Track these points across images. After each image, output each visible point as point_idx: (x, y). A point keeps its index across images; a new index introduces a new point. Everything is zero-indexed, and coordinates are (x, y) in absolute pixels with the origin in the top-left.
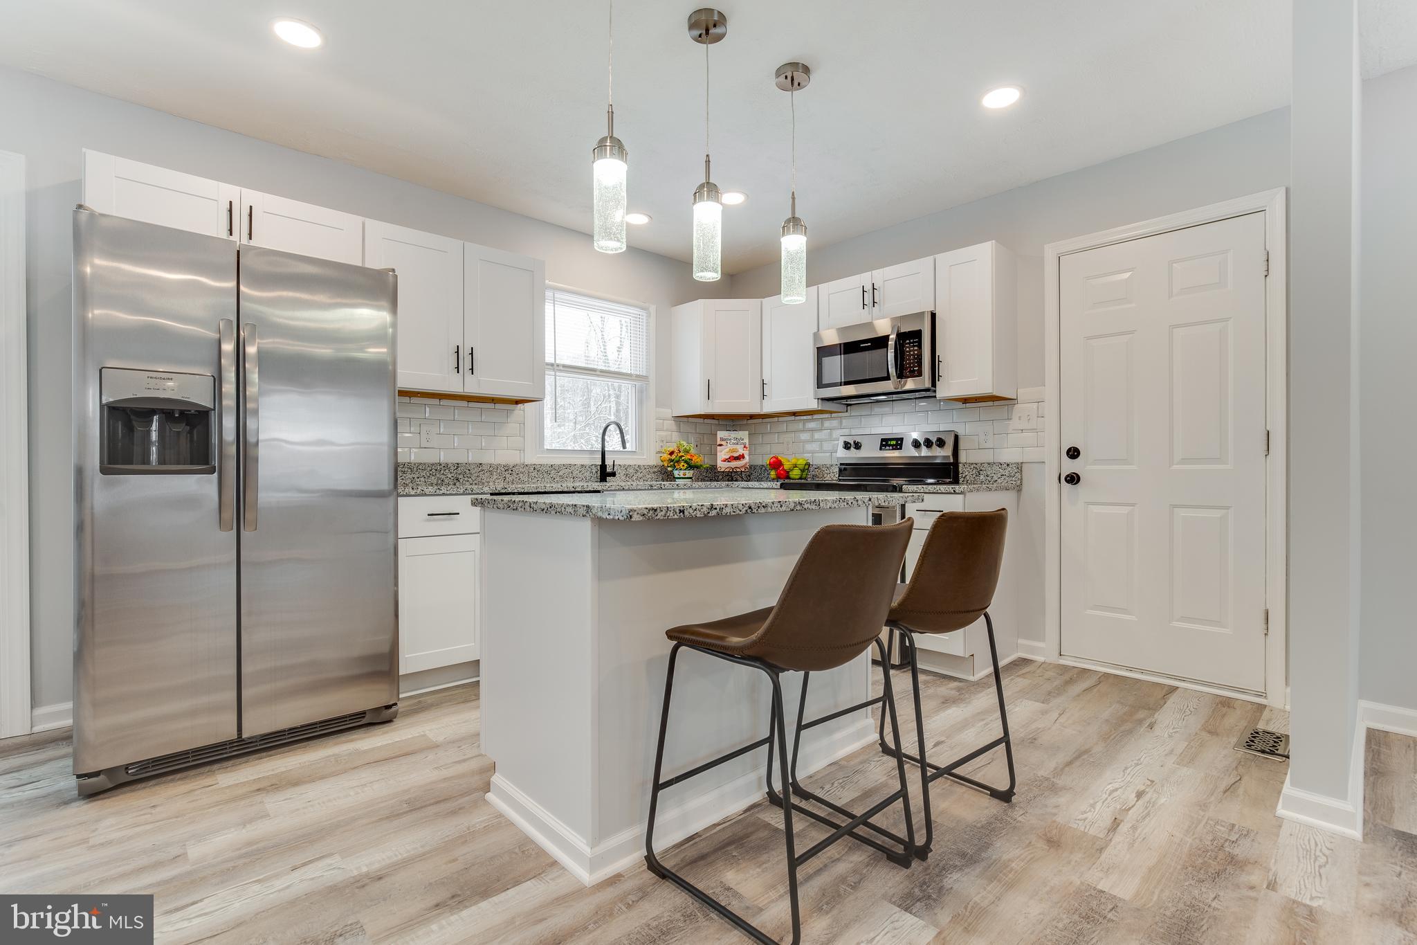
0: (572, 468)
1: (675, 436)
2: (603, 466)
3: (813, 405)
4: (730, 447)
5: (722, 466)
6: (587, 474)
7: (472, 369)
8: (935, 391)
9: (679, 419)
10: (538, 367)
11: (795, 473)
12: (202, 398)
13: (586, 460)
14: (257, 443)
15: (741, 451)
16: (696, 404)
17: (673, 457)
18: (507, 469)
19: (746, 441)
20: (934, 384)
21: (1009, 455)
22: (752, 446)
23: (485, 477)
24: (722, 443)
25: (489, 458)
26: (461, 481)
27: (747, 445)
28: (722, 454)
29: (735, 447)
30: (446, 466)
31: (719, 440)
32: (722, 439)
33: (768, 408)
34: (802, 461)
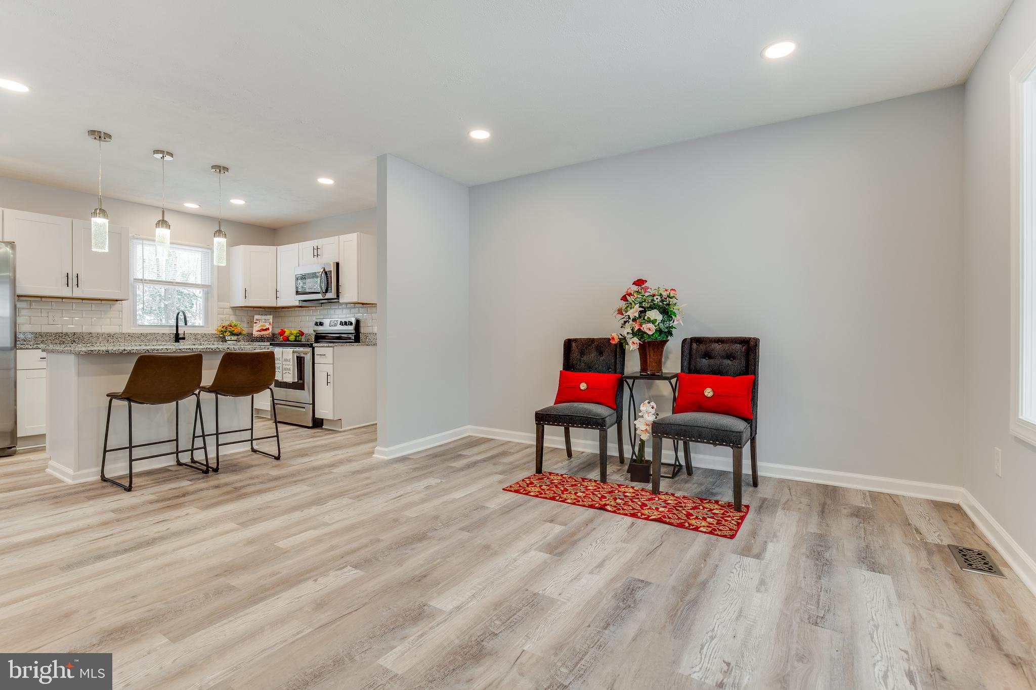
0: (156, 335)
1: (230, 318)
2: (177, 335)
3: (297, 304)
4: (261, 324)
5: (256, 334)
6: (167, 338)
7: (78, 285)
8: (339, 299)
9: (233, 308)
11: (292, 338)
13: (167, 331)
15: (267, 326)
16: (241, 302)
17: (224, 329)
18: (109, 335)
19: (271, 321)
20: (338, 296)
22: (273, 324)
23: (94, 340)
24: (257, 322)
25: (96, 330)
26: (77, 342)
27: (271, 323)
28: (256, 327)
29: (264, 324)
30: (66, 334)
31: (255, 320)
32: (257, 320)
33: (280, 304)
34: (295, 332)
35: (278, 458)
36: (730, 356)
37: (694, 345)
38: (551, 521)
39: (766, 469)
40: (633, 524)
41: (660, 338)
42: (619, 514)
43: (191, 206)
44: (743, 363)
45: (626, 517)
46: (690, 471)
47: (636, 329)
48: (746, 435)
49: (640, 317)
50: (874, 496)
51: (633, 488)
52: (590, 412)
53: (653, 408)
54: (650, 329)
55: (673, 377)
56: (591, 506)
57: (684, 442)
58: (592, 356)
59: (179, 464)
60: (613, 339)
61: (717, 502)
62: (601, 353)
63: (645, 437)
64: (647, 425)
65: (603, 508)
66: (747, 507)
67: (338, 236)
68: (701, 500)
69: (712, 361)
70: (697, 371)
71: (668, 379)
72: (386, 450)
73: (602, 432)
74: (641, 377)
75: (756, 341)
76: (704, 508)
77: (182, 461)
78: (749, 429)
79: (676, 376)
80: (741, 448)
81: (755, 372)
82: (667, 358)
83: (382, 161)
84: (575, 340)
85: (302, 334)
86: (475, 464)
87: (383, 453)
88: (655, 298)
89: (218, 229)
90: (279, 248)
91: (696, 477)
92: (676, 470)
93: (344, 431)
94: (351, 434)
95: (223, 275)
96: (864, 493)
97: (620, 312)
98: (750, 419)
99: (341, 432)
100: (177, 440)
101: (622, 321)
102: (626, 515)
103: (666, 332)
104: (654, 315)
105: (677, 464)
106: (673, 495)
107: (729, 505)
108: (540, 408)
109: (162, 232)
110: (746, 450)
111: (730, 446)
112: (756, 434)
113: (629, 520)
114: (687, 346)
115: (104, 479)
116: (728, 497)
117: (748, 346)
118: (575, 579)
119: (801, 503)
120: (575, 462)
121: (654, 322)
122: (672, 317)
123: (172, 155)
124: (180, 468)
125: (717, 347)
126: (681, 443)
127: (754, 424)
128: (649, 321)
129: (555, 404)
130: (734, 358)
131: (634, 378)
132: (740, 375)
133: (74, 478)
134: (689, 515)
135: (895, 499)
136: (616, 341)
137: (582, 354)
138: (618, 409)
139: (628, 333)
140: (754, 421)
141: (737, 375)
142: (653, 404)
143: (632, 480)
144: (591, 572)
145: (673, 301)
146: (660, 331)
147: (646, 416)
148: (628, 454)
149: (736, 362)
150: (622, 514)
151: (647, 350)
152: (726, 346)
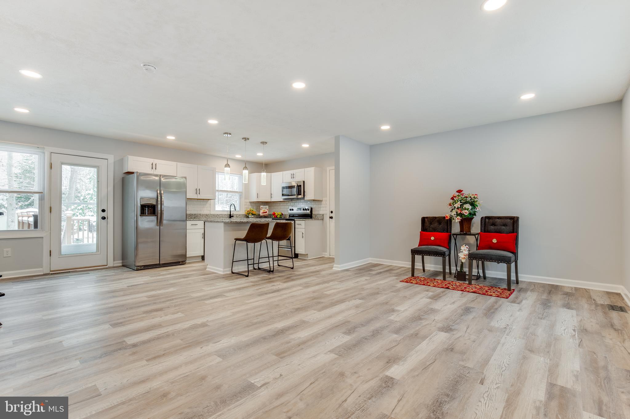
0: (223, 215)
1: (250, 207)
2: (230, 215)
3: (282, 200)
4: (264, 210)
5: (261, 214)
6: (226, 216)
7: (199, 193)
9: (251, 203)
10: (214, 190)
11: (279, 216)
12: (154, 203)
13: (226, 213)
14: (164, 210)
15: (266, 211)
16: (255, 199)
17: (248, 212)
18: (206, 215)
19: (268, 208)
20: (304, 197)
21: (321, 213)
23: (201, 217)
25: (202, 213)
28: (261, 211)
30: (193, 215)
32: (261, 208)
33: (273, 200)
34: (280, 213)
35: (292, 268)
36: (505, 225)
37: (487, 220)
38: (427, 291)
39: (522, 277)
40: (462, 293)
41: (470, 217)
42: (456, 290)
43: (238, 156)
44: (511, 228)
45: (459, 291)
46: (485, 278)
47: (459, 212)
48: (513, 258)
49: (461, 207)
50: (576, 289)
51: (459, 282)
52: (438, 249)
53: (467, 248)
54: (466, 213)
55: (476, 234)
56: (442, 288)
57: (482, 262)
58: (436, 225)
59: (254, 269)
60: (447, 217)
61: (499, 288)
62: (440, 224)
63: (463, 261)
64: (464, 255)
65: (448, 288)
66: (514, 290)
67: (304, 169)
68: (492, 287)
69: (496, 227)
70: (488, 232)
71: (474, 235)
72: (339, 266)
73: (444, 258)
74: (460, 234)
75: (518, 218)
76: (493, 290)
77: (255, 268)
78: (514, 257)
79: (478, 234)
80: (511, 264)
81: (517, 232)
82: (473, 226)
83: (337, 139)
84: (427, 218)
85: (282, 214)
86: (381, 273)
87: (337, 267)
88: (468, 198)
89: (245, 166)
90: (272, 174)
91: (487, 280)
92: (478, 277)
93: (309, 260)
94: (315, 261)
95: (247, 187)
96: (572, 288)
97: (450, 205)
98: (514, 252)
99: (308, 260)
100: (254, 259)
101: (451, 209)
102: (459, 290)
103: (473, 214)
104: (468, 206)
105: (479, 275)
106: (478, 285)
107: (505, 289)
108: (413, 248)
109: (227, 169)
110: (513, 265)
111: (505, 263)
112: (517, 260)
113: (461, 292)
114: (483, 221)
115: (233, 273)
116: (505, 286)
117: (514, 221)
118: (445, 305)
119: (539, 290)
120: (427, 274)
121: (468, 209)
122: (476, 207)
123: (230, 134)
124: (255, 270)
125: (498, 220)
126: (480, 262)
127: (516, 255)
128: (465, 209)
129: (419, 246)
130: (507, 225)
131: (457, 235)
132: (510, 233)
133: (224, 271)
134: (487, 291)
135: (588, 291)
136: (449, 218)
137: (431, 224)
138: (449, 249)
139: (454, 214)
140: (516, 253)
141: (508, 233)
142: (467, 246)
143: (457, 280)
144: (450, 304)
145: (476, 200)
146: (470, 214)
147: (464, 251)
148: (453, 271)
149: (508, 228)
150: (457, 290)
151: (464, 222)
152: (503, 220)
